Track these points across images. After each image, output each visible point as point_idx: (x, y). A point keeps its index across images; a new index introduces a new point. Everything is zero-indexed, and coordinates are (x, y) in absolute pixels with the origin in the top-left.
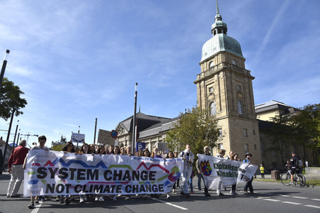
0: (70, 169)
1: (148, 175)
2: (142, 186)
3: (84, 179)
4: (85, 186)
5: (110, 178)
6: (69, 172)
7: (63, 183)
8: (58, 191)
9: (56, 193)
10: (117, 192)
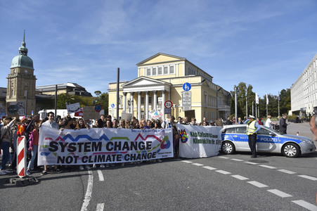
0: (78, 144)
1: (145, 145)
2: (139, 155)
3: (89, 151)
4: (91, 157)
5: (112, 149)
6: (77, 146)
7: (71, 155)
8: (67, 162)
9: (65, 164)
10: (117, 160)
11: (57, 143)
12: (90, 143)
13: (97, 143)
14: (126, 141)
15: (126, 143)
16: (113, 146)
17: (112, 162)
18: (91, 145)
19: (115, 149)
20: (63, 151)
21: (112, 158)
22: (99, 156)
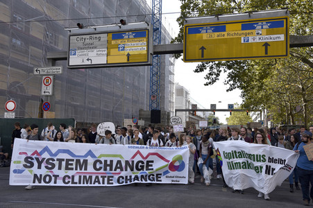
0: (58, 160)
1: (145, 165)
2: (136, 176)
3: (72, 169)
4: (73, 177)
6: (56, 163)
7: (50, 174)
8: (45, 182)
9: (43, 184)
10: (108, 183)
11: (32, 159)
12: (73, 160)
13: (82, 161)
14: (119, 159)
15: (119, 162)
16: (102, 165)
17: (101, 185)
18: (74, 163)
19: (105, 169)
20: (39, 167)
21: (101, 179)
22: (85, 177)
